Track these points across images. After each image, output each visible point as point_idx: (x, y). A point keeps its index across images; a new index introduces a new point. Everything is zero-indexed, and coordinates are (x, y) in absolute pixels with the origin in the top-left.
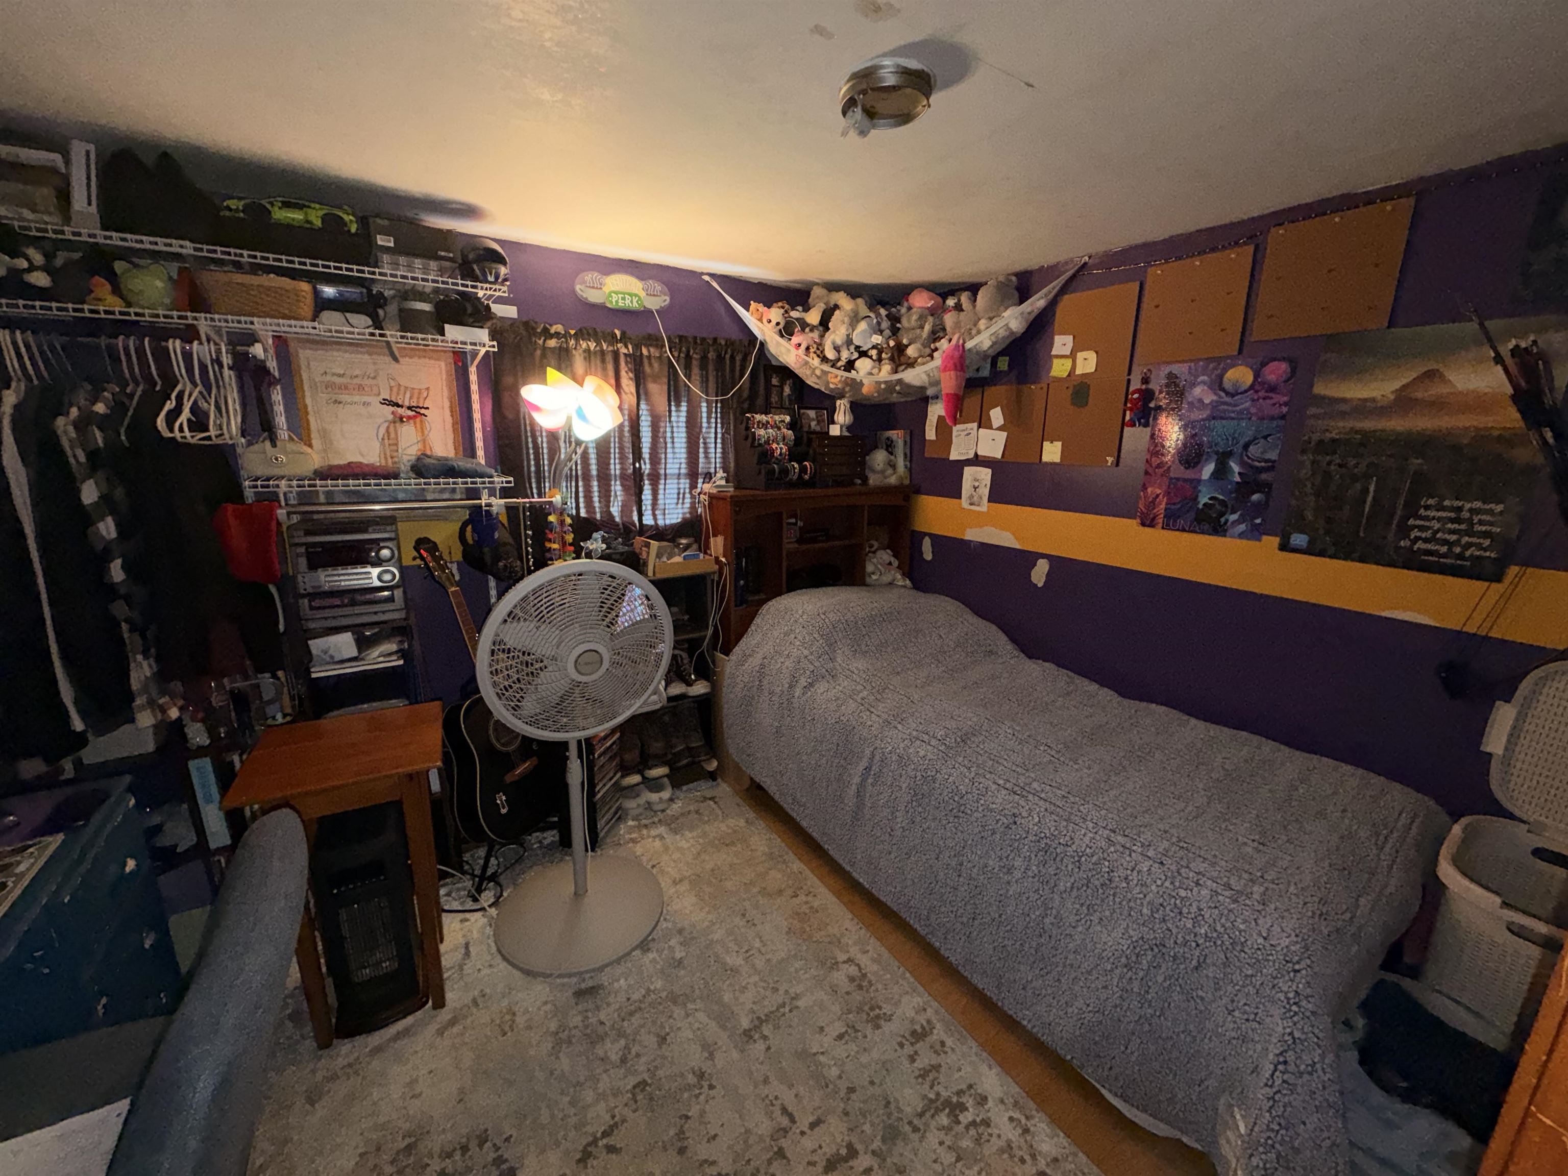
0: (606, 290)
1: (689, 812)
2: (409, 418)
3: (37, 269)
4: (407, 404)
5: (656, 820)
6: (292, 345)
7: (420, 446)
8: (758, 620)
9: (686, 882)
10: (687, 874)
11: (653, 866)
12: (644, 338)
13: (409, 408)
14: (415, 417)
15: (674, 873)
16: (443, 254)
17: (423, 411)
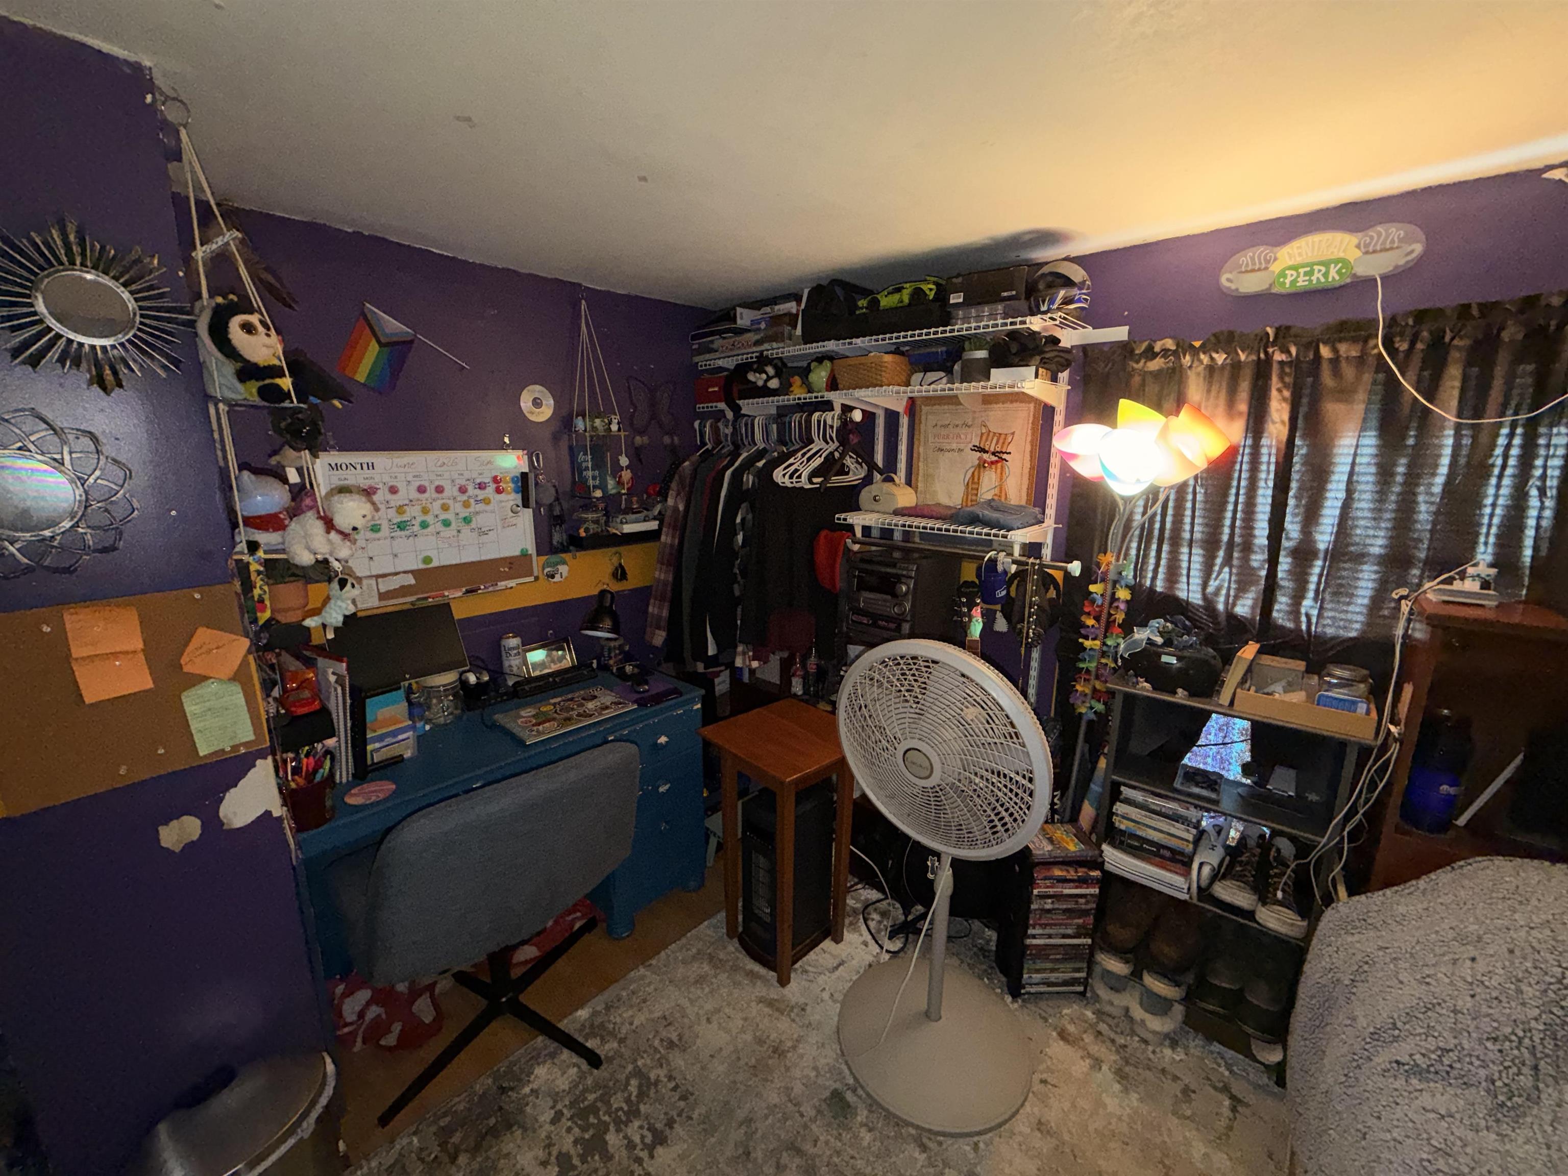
0: (1276, 268)
1: (1176, 1078)
2: (992, 463)
3: (772, 378)
4: (992, 449)
5: (1121, 1040)
6: (918, 402)
7: (997, 491)
8: (1443, 876)
9: (1054, 1142)
10: (1066, 1137)
11: (1044, 1082)
12: (1329, 328)
13: (994, 454)
14: (997, 462)
15: (1052, 1116)
16: (1005, 294)
17: (1005, 456)
